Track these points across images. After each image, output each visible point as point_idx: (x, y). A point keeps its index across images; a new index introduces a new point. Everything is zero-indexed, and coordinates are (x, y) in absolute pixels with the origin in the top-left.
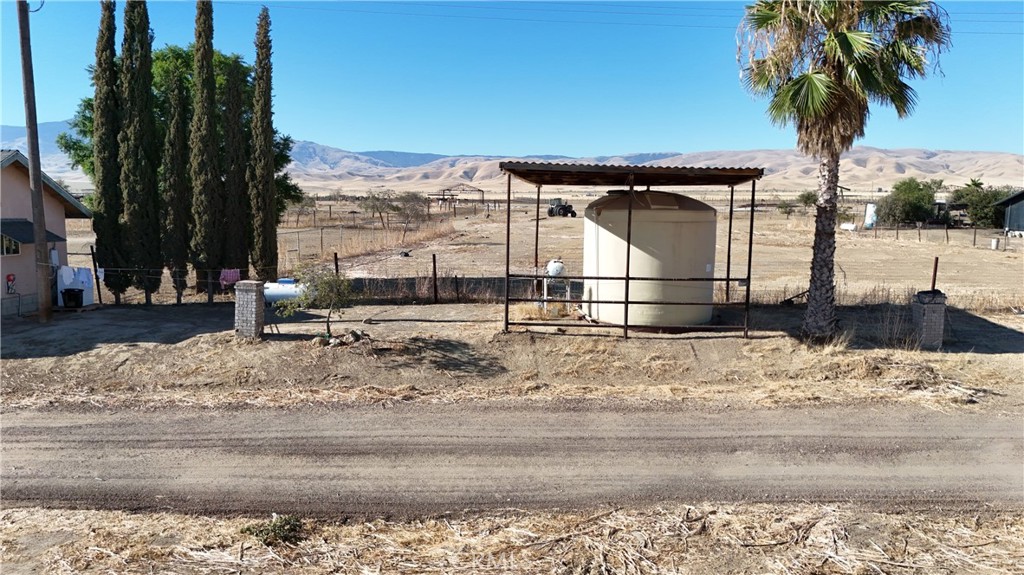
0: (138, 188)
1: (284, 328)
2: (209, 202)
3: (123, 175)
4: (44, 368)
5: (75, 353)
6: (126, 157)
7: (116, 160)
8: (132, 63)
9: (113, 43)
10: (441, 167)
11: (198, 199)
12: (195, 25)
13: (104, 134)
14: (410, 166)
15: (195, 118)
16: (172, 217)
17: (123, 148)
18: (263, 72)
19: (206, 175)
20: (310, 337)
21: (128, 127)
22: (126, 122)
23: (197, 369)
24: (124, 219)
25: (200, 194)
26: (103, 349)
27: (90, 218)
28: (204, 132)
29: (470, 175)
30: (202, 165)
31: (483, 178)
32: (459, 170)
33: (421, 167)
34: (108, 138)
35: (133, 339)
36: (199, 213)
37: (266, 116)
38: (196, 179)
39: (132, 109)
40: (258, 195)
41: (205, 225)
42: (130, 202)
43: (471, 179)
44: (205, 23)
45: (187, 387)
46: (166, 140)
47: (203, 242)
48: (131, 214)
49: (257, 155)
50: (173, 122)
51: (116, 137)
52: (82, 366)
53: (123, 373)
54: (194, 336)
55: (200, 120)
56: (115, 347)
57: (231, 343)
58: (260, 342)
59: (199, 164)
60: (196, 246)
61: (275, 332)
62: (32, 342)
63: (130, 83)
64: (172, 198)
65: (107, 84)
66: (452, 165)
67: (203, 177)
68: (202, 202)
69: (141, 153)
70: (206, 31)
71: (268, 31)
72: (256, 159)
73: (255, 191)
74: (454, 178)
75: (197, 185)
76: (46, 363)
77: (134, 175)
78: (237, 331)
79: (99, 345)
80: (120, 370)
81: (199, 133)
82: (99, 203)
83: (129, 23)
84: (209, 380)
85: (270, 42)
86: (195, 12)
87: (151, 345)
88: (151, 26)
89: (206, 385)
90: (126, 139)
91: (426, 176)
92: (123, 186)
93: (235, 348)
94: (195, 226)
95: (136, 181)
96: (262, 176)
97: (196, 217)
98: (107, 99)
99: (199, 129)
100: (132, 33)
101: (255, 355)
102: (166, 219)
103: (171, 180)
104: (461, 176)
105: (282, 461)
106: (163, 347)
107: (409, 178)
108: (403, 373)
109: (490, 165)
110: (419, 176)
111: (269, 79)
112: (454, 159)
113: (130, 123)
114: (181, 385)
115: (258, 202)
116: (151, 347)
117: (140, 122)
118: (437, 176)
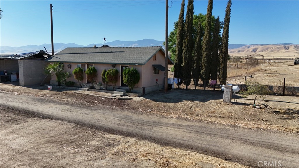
0: (187, 56)
1: (238, 101)
2: (207, 60)
3: (183, 52)
4: (172, 106)
5: (178, 102)
6: (185, 47)
7: (182, 48)
8: (188, 20)
9: (183, 15)
10: (245, 48)
11: (204, 59)
12: (207, 7)
13: (179, 41)
14: (234, 48)
15: (205, 35)
16: (196, 64)
17: (184, 45)
18: (227, 20)
19: (207, 52)
20: (248, 105)
21: (186, 39)
22: (185, 37)
23: (214, 111)
24: (183, 65)
25: (205, 58)
26: (185, 102)
27: (173, 64)
28: (207, 39)
29: (255, 51)
30: (206, 49)
31: (259, 52)
32: (251, 49)
33: (238, 49)
34: (180, 42)
35: (192, 100)
36: (204, 63)
37: (227, 33)
38: (204, 53)
39: (187, 33)
40: (223, 58)
41: (205, 67)
42: (185, 60)
43: (255, 52)
44: (210, 6)
45: (213, 117)
46: (196, 42)
47: (204, 72)
48: (185, 63)
49: (223, 45)
50: (198, 36)
51: (182, 41)
52: (181, 106)
53: (193, 110)
54: (209, 100)
55: (206, 35)
56: (188, 102)
57: (222, 104)
58: (231, 105)
59: (205, 49)
60: (202, 73)
61: (236, 102)
62: (166, 98)
63: (187, 26)
64: (196, 59)
65: (181, 27)
66: (249, 48)
67: (206, 53)
68: (205, 60)
69: (189, 46)
70: (210, 9)
71: (230, 6)
72: (223, 47)
73: (222, 57)
74: (249, 52)
75: (204, 55)
76: (172, 104)
77: (186, 52)
78: (224, 100)
79: (183, 101)
80: (192, 109)
81: (206, 39)
82: (177, 60)
83: (189, 9)
84: (220, 116)
85: (230, 10)
86: (208, 3)
87: (198, 102)
88: (194, 9)
89: (219, 117)
90: (185, 42)
91: (239, 51)
92: (183, 55)
93: (223, 105)
94: (202, 67)
95: (187, 54)
96: (224, 52)
97: (203, 64)
98: (181, 31)
99: (206, 38)
100: (189, 12)
101: (231, 109)
102: (194, 65)
103: (196, 53)
104: (251, 51)
105: (267, 150)
106: (201, 103)
107: (234, 52)
108: (288, 122)
109: (262, 47)
110: (237, 51)
111: (229, 21)
112: (249, 46)
113: (186, 38)
114: (212, 116)
115: (222, 60)
116: (198, 103)
117: (189, 37)
118: (243, 51)
